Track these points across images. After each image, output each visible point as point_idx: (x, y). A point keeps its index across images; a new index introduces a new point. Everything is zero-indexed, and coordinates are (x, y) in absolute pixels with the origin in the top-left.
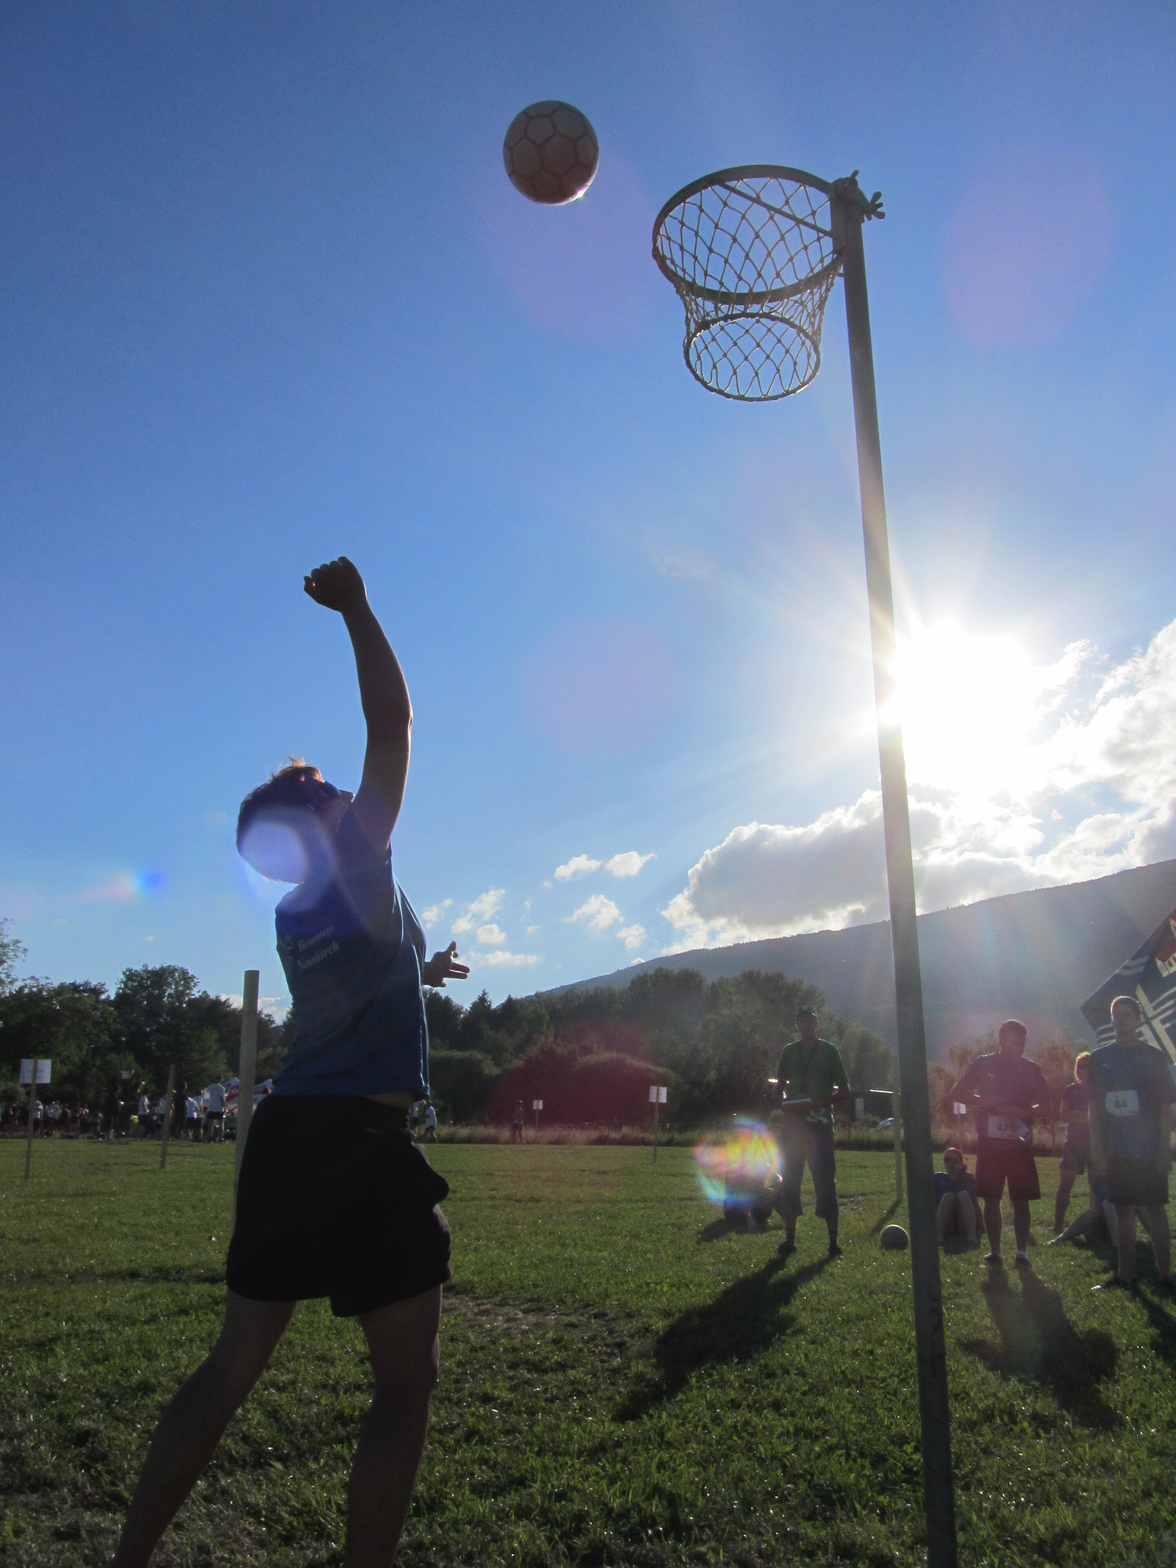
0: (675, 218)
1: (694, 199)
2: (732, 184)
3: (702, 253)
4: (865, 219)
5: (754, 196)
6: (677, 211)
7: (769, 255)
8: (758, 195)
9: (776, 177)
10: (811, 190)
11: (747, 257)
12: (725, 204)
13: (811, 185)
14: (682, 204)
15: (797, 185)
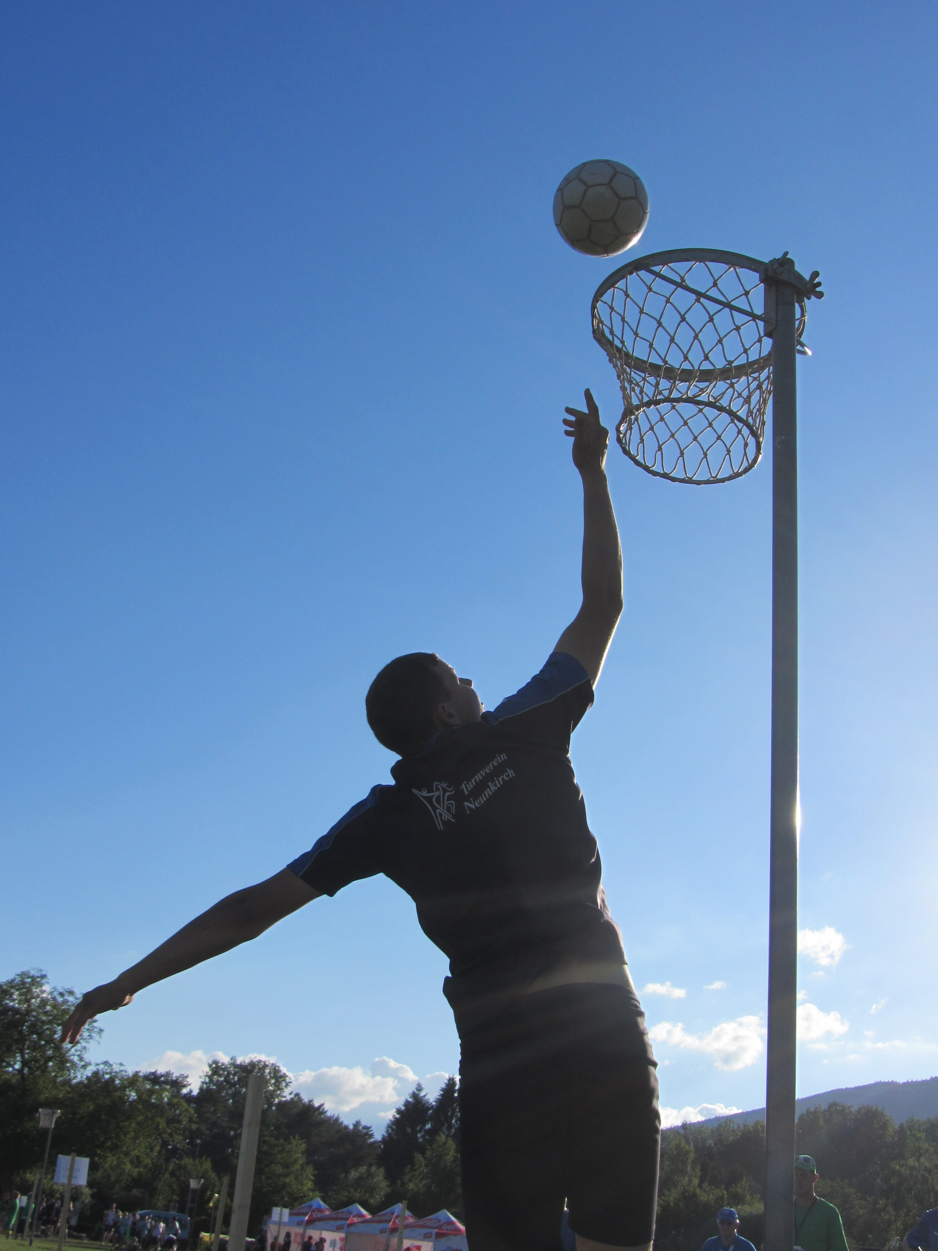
1: (621, 284)
3: (629, 337)
5: (679, 280)
8: (683, 279)
9: (702, 260)
10: (743, 272)
11: (672, 340)
13: (742, 266)
14: (612, 289)
15: (726, 267)
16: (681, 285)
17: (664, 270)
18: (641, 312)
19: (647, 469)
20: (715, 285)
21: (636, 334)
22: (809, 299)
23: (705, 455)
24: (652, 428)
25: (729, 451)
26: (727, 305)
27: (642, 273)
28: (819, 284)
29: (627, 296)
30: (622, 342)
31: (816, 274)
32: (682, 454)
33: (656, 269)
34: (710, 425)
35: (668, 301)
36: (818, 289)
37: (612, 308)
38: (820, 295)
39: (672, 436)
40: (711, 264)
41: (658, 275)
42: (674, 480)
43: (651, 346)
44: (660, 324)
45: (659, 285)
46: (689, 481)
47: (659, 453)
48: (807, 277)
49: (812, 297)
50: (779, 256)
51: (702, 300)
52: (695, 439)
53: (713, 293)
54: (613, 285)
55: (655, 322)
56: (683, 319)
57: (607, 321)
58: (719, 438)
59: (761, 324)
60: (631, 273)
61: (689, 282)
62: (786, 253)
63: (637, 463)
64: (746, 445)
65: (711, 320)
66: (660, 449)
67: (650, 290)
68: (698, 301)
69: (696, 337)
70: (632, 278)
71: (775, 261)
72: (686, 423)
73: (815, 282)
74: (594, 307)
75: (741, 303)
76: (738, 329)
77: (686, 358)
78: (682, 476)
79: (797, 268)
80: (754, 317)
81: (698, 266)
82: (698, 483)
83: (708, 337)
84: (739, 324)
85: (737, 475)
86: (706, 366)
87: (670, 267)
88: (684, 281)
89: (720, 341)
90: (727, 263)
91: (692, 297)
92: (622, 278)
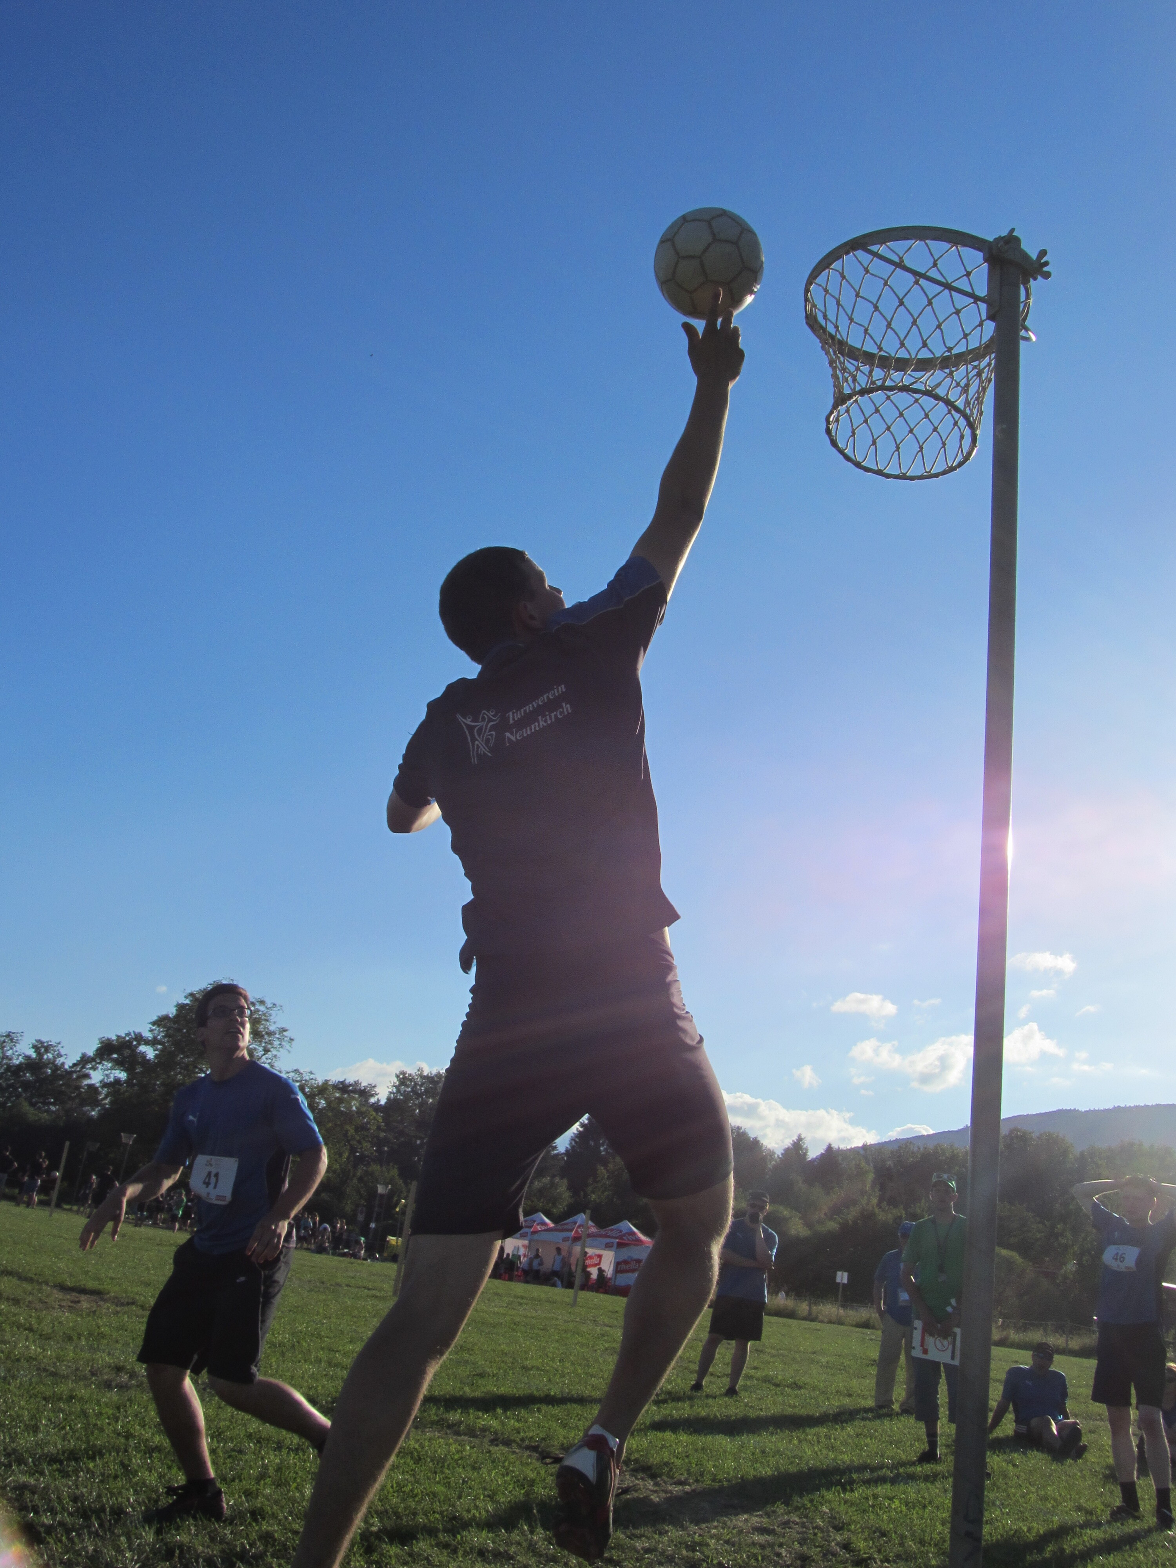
0: (820, 285)
1: (836, 265)
2: (874, 248)
3: (843, 322)
4: (1031, 280)
5: (897, 260)
6: (821, 279)
7: (914, 322)
8: (901, 259)
9: (922, 238)
10: (966, 251)
11: (889, 325)
12: (867, 271)
13: (965, 245)
14: (827, 271)
15: (947, 246)
16: (900, 265)
17: (882, 250)
18: (857, 295)
19: (857, 464)
20: (935, 265)
21: (851, 320)
22: (1035, 279)
23: (921, 448)
24: (865, 421)
25: (944, 444)
26: (949, 287)
27: (860, 253)
28: (1046, 264)
29: (843, 277)
30: (837, 327)
31: (1043, 253)
32: (897, 448)
34: (927, 416)
35: (886, 284)
36: (1045, 269)
37: (826, 291)
38: (1047, 275)
39: (888, 428)
40: (931, 243)
41: (876, 255)
42: (886, 475)
43: (866, 331)
44: (876, 308)
46: (903, 477)
47: (871, 448)
48: (1034, 256)
49: (1039, 278)
50: (1004, 233)
51: (922, 282)
52: (911, 431)
53: (933, 273)
54: (828, 267)
55: (871, 306)
56: (901, 303)
57: (820, 306)
59: (983, 307)
60: (847, 253)
61: (908, 263)
62: (1013, 230)
63: (847, 458)
64: (962, 437)
65: (930, 303)
66: (873, 444)
70: (848, 259)
71: (1000, 239)
72: (901, 415)
73: (1042, 261)
74: (807, 290)
76: (957, 312)
77: (902, 345)
78: (896, 472)
79: (1023, 246)
80: (976, 299)
81: (918, 244)
84: (959, 307)
85: (952, 469)
86: (924, 354)
87: (888, 247)
88: (903, 261)
89: (939, 326)
90: (949, 242)
91: (911, 278)
92: (837, 259)
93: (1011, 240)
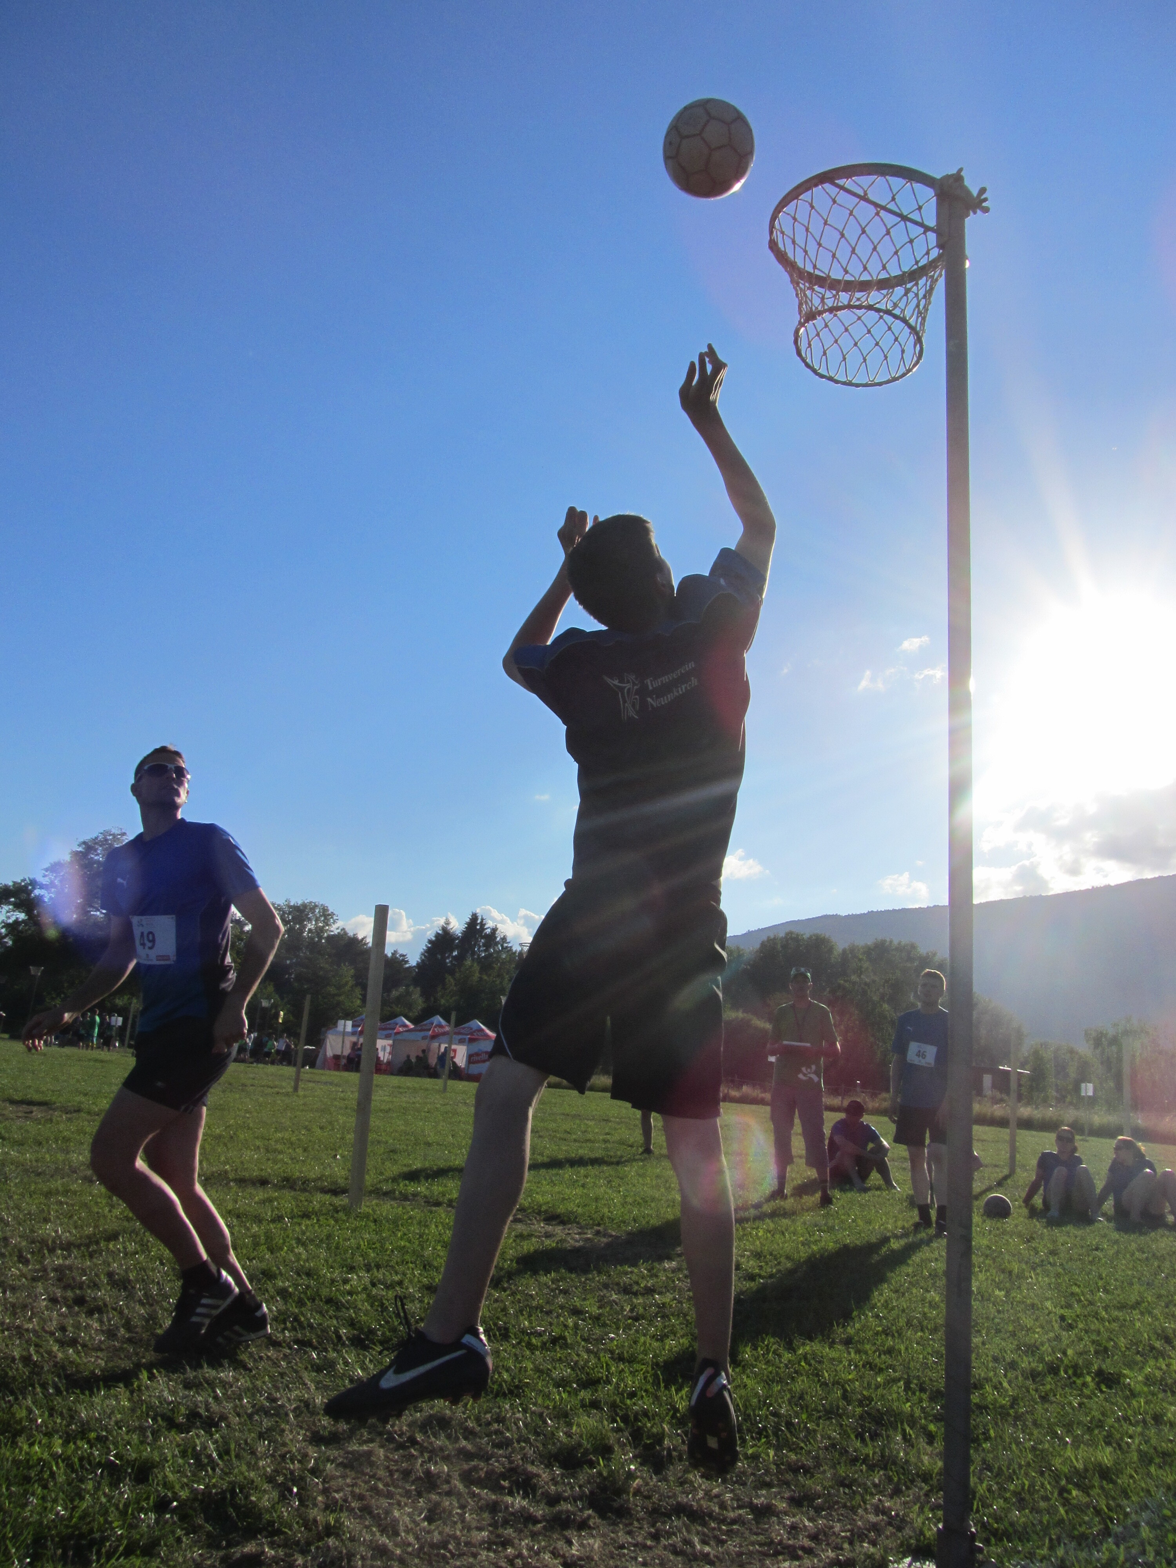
0: (788, 213)
1: (806, 196)
4: (971, 213)
5: (862, 193)
6: (790, 207)
8: (865, 192)
9: (883, 174)
10: (917, 186)
11: (853, 251)
13: (918, 182)
14: (796, 201)
15: (904, 182)
16: (864, 198)
17: (848, 183)
18: (826, 223)
19: (815, 372)
20: (893, 199)
21: (820, 245)
22: (975, 213)
23: (865, 360)
24: (818, 335)
25: (886, 357)
26: (904, 218)
27: (827, 186)
28: (985, 200)
29: (812, 207)
30: (806, 252)
31: (983, 191)
32: (844, 359)
33: (841, 182)
34: (869, 332)
35: (851, 214)
36: (984, 204)
37: (795, 219)
38: (986, 210)
39: (836, 341)
40: (892, 180)
41: (842, 188)
42: (837, 382)
43: (834, 256)
44: (842, 235)
45: (842, 197)
46: (849, 384)
47: (824, 357)
48: (975, 193)
49: (978, 211)
50: (954, 171)
51: (882, 213)
52: (856, 344)
53: (892, 206)
54: (797, 198)
55: (838, 233)
56: (864, 232)
57: (788, 231)
58: (877, 344)
59: (932, 237)
60: (816, 185)
61: (871, 197)
62: (961, 170)
63: (807, 365)
64: (903, 351)
65: (888, 233)
66: (825, 354)
67: (834, 202)
68: (877, 214)
69: (875, 249)
70: (817, 190)
71: (948, 177)
72: (846, 330)
73: (983, 197)
74: (774, 217)
75: (915, 216)
76: (911, 241)
77: (865, 268)
78: (844, 379)
79: (967, 183)
80: (927, 229)
81: (880, 180)
82: (857, 385)
83: (885, 250)
84: (912, 237)
85: (895, 379)
86: (883, 275)
87: (854, 181)
88: (866, 194)
89: (896, 253)
90: (904, 178)
91: (872, 210)
92: (807, 190)
93: (958, 178)
